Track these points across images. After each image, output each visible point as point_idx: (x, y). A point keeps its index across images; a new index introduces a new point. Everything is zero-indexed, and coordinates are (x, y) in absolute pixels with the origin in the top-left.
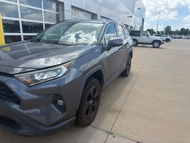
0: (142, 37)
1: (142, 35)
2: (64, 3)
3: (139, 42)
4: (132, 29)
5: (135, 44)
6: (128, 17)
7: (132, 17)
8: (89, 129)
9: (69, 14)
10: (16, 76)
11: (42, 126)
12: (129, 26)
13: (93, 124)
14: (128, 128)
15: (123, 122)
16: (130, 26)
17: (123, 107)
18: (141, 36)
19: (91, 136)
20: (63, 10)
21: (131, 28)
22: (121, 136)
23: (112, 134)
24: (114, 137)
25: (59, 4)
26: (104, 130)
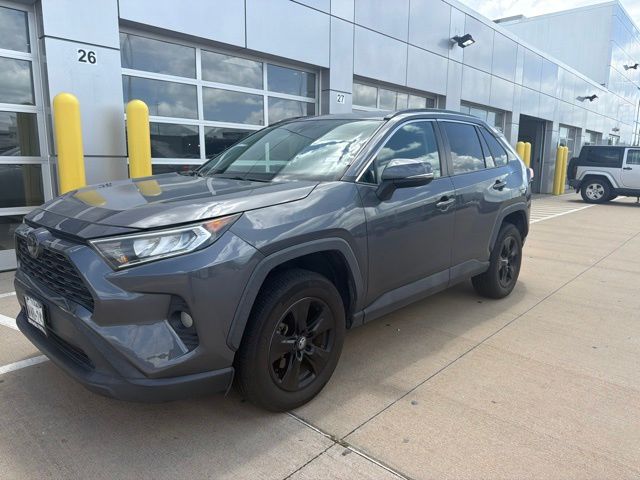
0: (629, 169)
1: (628, 162)
2: (328, 70)
3: (615, 186)
4: (600, 139)
5: (601, 193)
6: (582, 99)
7: (595, 96)
8: (287, 421)
9: (346, 100)
10: (92, 242)
11: (136, 374)
12: (584, 131)
13: (304, 411)
14: (406, 441)
15: (399, 421)
16: (588, 131)
17: (428, 384)
18: (625, 165)
19: (281, 440)
20: (327, 90)
21: (593, 140)
22: (368, 455)
23: (345, 445)
24: (344, 454)
25: (314, 75)
26: (328, 431)
